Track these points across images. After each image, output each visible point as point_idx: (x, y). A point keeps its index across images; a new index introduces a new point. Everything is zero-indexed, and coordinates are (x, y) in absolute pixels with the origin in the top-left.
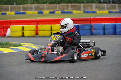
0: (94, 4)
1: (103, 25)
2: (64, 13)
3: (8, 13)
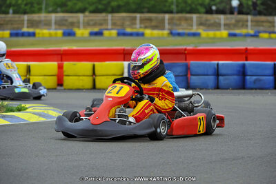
0: (195, 16)
1: (214, 64)
2: (125, 34)
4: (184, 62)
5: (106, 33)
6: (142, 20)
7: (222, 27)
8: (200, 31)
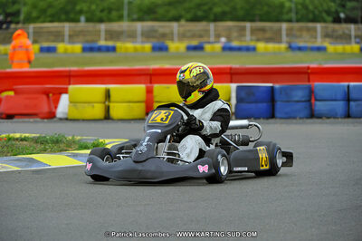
0: (319, 26)
1: (343, 86)
3: (61, 47)
4: (307, 83)
5: (208, 47)
6: (253, 31)
8: (326, 44)
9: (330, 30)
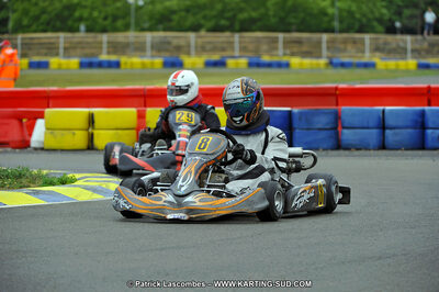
0: (367, 37)
2: (259, 65)
3: (54, 62)
5: (230, 62)
6: (287, 43)
7: (409, 54)
8: (376, 60)
9: (381, 41)
